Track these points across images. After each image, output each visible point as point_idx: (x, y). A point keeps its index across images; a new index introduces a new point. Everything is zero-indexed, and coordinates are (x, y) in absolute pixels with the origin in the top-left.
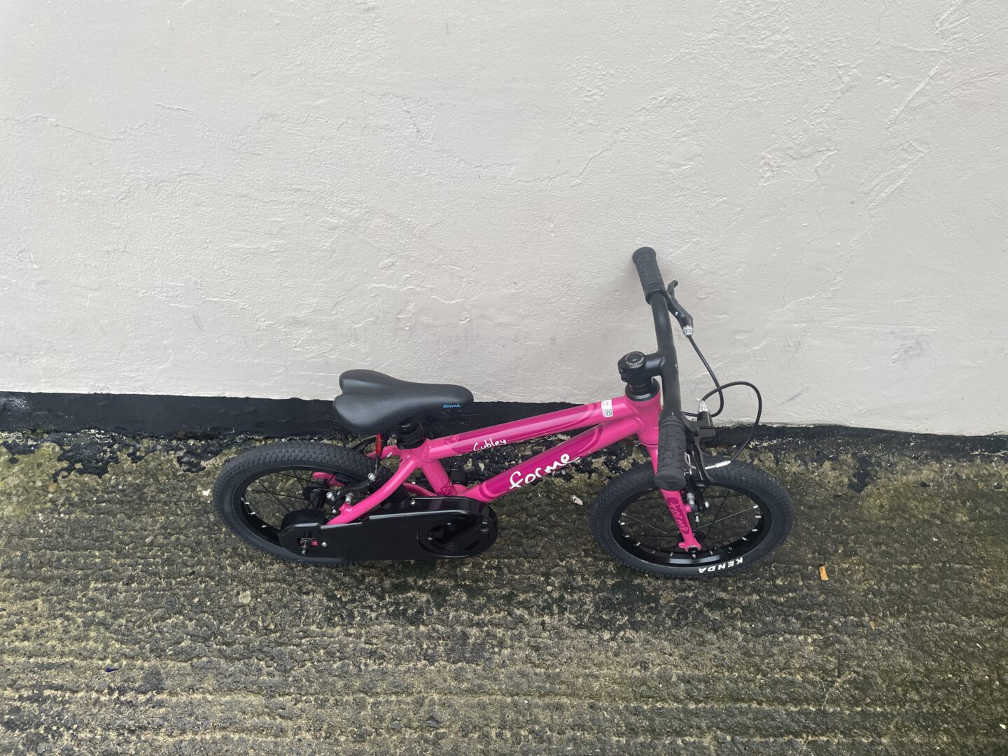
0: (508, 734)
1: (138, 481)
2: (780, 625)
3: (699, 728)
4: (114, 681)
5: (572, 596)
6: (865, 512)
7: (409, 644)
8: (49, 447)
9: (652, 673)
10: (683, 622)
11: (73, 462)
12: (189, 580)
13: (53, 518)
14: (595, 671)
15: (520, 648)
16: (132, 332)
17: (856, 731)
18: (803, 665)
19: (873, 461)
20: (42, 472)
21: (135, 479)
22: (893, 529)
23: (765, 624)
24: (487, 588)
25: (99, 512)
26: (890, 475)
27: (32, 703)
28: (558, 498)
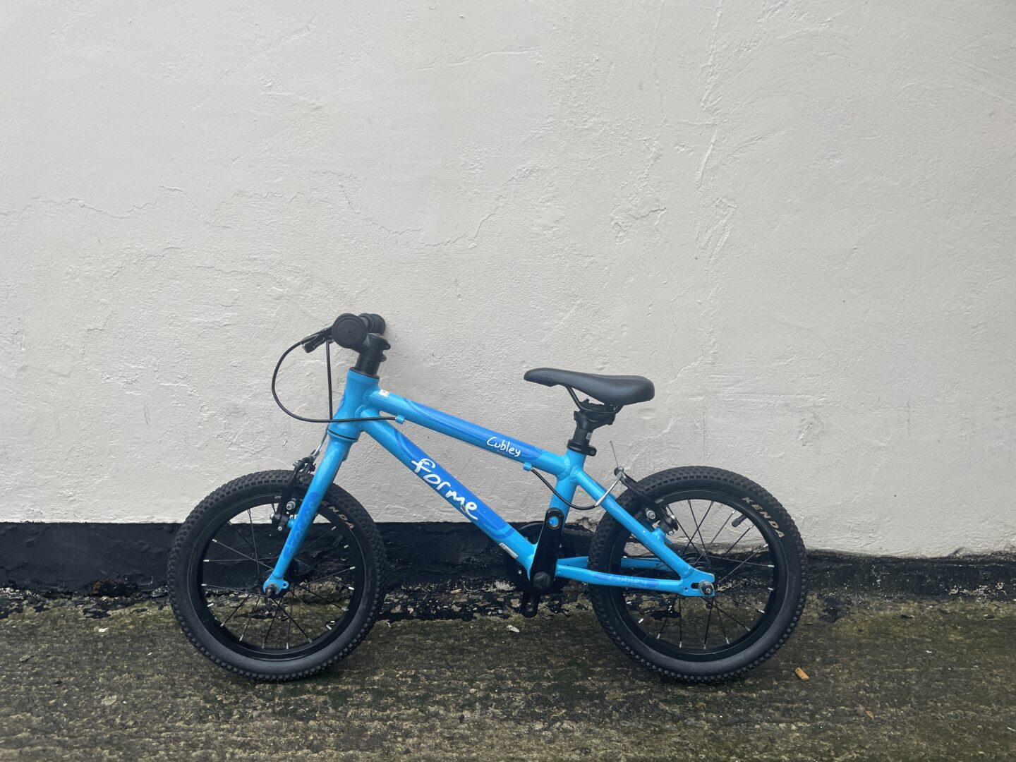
1: (34, 623)
2: (754, 715)
5: (499, 695)
6: (842, 635)
7: (291, 737)
9: (596, 756)
10: (634, 715)
12: (52, 687)
18: (789, 749)
19: (842, 600)
22: (878, 646)
23: (736, 715)
24: (398, 691)
26: (864, 611)
28: (492, 629)
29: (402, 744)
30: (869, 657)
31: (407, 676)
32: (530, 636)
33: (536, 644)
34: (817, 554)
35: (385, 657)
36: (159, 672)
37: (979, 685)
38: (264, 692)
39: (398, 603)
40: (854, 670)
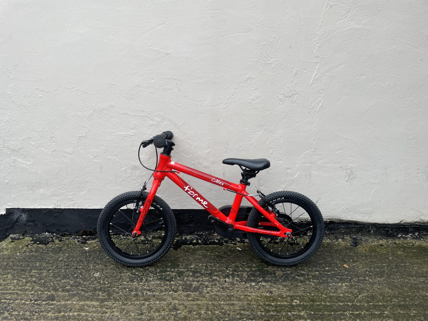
2: (329, 280)
4: (33, 298)
5: (238, 273)
6: (359, 252)
8: (28, 238)
9: (275, 294)
10: (287, 280)
11: (36, 242)
12: (74, 270)
13: (23, 254)
14: (249, 294)
15: (215, 288)
17: (372, 310)
18: (343, 292)
19: (358, 239)
20: (23, 244)
21: (59, 245)
23: (323, 280)
24: (201, 271)
25: (42, 253)
26: (367, 243)
28: (231, 249)
29: (206, 290)
30: (369, 260)
31: (203, 266)
32: (245, 252)
33: (248, 255)
34: (350, 222)
35: (194, 259)
36: (113, 264)
37: (409, 270)
38: (153, 271)
39: (194, 239)
40: (364, 264)
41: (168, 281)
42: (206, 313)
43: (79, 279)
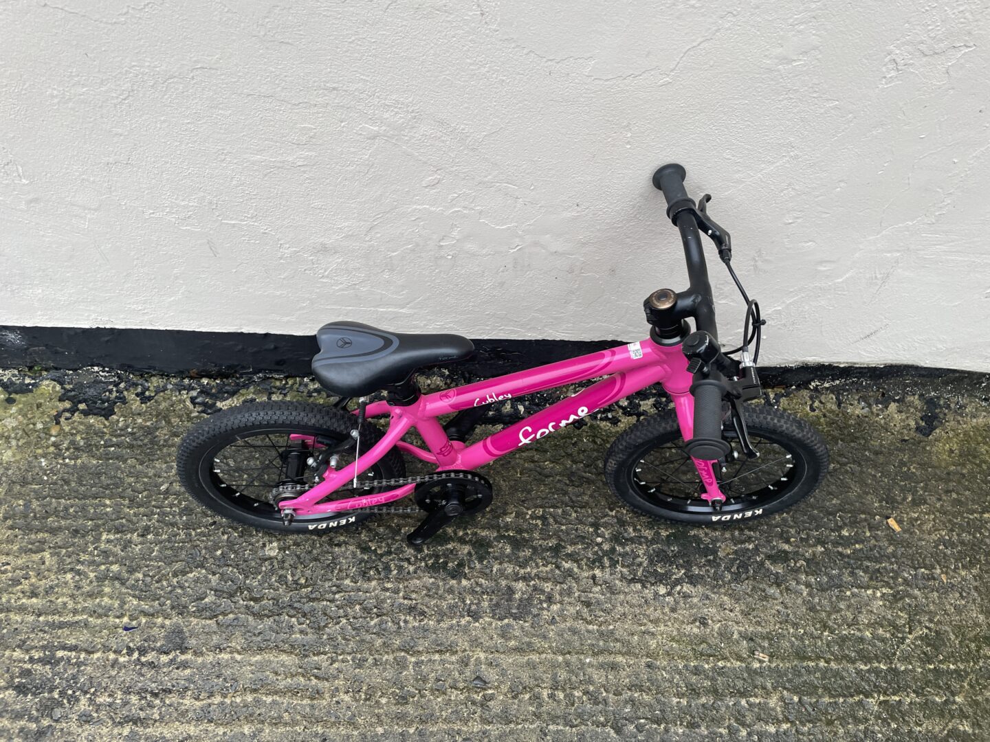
0: (561, 695)
1: (148, 424)
2: (847, 578)
3: (764, 688)
4: (133, 641)
5: (624, 548)
6: (934, 458)
7: (450, 599)
8: (48, 386)
9: (712, 630)
10: (744, 576)
11: (76, 401)
12: (210, 531)
13: (58, 463)
14: (651, 627)
15: (570, 603)
16: (138, 259)
17: (929, 689)
18: (872, 621)
19: (942, 403)
20: (43, 413)
21: (145, 421)
22: (963, 475)
23: (831, 578)
24: (532, 539)
25: (107, 457)
26: (959, 418)
27: (44, 665)
29: (549, 611)
30: (954, 495)
31: (538, 518)
40: (938, 515)
41: (453, 577)
42: (551, 696)
43: (231, 569)
